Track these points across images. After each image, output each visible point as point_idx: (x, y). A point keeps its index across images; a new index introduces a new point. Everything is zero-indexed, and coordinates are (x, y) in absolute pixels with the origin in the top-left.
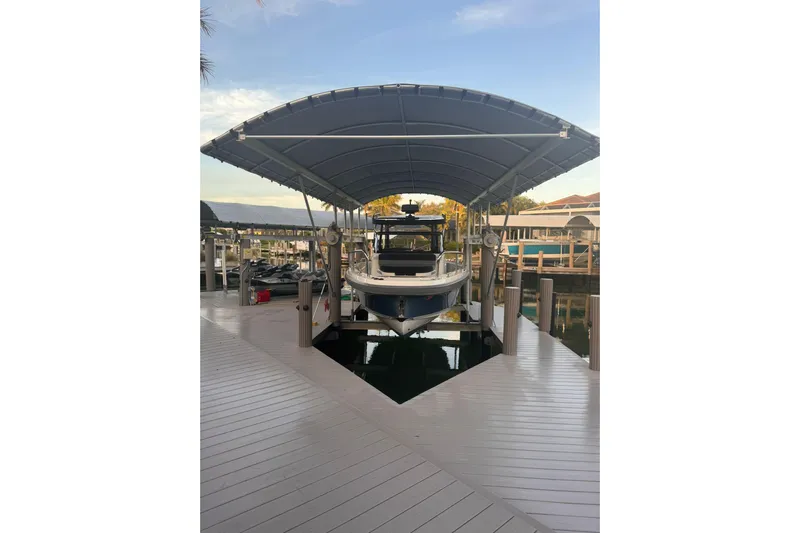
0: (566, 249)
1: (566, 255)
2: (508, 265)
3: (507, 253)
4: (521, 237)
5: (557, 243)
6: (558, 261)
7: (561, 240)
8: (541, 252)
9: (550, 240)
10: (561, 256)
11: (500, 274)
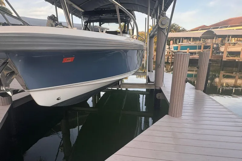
0: (200, 48)
1: (199, 50)
2: (173, 56)
3: (173, 50)
4: (179, 42)
5: (195, 45)
6: (195, 53)
7: (197, 43)
8: (188, 49)
9: (192, 43)
10: (197, 51)
11: (169, 60)
